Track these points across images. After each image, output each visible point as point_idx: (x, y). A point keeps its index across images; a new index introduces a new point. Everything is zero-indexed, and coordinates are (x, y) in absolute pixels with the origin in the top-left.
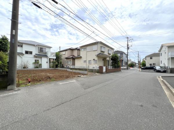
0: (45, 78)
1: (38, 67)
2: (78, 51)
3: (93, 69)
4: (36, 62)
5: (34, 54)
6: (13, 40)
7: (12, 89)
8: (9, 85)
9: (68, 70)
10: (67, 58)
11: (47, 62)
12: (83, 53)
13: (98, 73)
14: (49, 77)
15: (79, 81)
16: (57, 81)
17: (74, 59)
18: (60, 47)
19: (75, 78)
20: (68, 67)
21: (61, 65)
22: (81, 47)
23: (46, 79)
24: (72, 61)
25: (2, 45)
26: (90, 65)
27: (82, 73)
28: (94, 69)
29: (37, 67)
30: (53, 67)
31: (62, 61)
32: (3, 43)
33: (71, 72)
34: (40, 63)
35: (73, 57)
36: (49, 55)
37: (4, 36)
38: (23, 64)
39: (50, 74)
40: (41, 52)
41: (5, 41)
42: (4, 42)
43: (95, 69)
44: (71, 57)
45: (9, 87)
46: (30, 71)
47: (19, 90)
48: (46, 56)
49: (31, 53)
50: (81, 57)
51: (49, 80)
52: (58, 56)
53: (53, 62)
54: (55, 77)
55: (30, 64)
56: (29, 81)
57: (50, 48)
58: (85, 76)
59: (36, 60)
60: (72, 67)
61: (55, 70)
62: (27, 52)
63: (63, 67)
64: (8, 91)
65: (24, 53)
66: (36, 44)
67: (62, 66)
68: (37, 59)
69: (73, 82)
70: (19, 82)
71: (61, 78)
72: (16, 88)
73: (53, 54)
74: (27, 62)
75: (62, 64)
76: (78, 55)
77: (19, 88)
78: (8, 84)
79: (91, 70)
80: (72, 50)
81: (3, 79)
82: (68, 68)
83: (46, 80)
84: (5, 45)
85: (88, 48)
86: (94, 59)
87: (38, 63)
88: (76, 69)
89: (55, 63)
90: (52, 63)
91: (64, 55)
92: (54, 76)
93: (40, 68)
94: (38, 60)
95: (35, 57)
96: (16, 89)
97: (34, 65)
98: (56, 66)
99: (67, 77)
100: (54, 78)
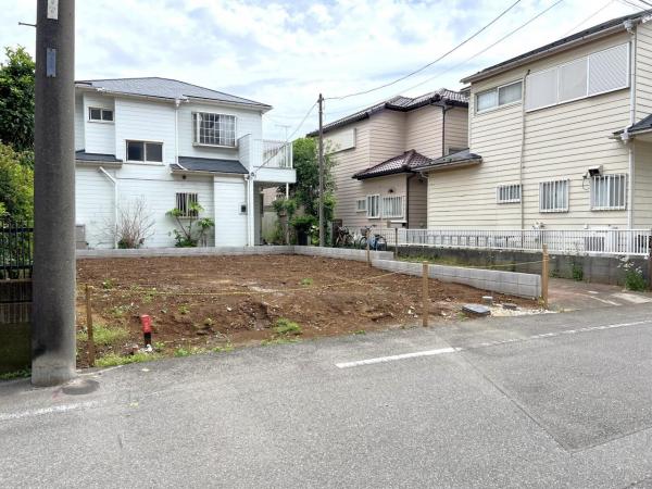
0: (234, 313)
1: (193, 237)
2: (454, 115)
3: (582, 253)
4: (185, 207)
5: (170, 156)
6: (51, 54)
7: (55, 382)
8: (40, 351)
9: (378, 258)
10: (365, 177)
11: (244, 209)
12: (488, 129)
13: (634, 287)
14: (263, 307)
15: (479, 351)
16: (311, 337)
17: (416, 176)
18: (321, 100)
19: (447, 326)
20: (378, 237)
21: (330, 224)
22: (476, 80)
23: (240, 320)
24: (402, 193)
25: (9, 105)
26: (554, 224)
27: (492, 285)
28: (599, 258)
29: (190, 242)
30: (278, 240)
31: (334, 197)
32: (15, 96)
33: (399, 276)
34: (203, 214)
35: (413, 165)
36: (253, 159)
37: (20, 51)
38: (118, 222)
39: (264, 286)
40: (207, 142)
41: (22, 80)
42: (21, 86)
43: (609, 251)
44: (398, 164)
45: (41, 365)
46: (153, 267)
47: (91, 387)
48: (237, 169)
49: (155, 152)
50: (474, 163)
51: (258, 327)
52: (309, 167)
53: (278, 207)
54: (297, 308)
55: (150, 220)
56: (147, 328)
57: (260, 109)
58: (521, 312)
59: (181, 198)
60: (402, 238)
61: (291, 258)
62: (135, 151)
63: (339, 238)
64: (34, 391)
65: (121, 154)
66: (179, 96)
67: (337, 233)
68: (187, 188)
69: (435, 357)
70: (90, 332)
71: (340, 320)
72: (73, 371)
73: (275, 152)
74: (140, 207)
75: (335, 216)
76: (453, 151)
77: (93, 375)
78: (35, 345)
79: (567, 267)
80: (402, 111)
81: (12, 311)
82: (380, 248)
83: (245, 328)
84: (22, 105)
85: (541, 84)
86: (594, 172)
87: (194, 213)
88: (437, 255)
89: (291, 210)
90: (271, 217)
91: (349, 155)
92: (293, 301)
93: (204, 243)
94: (194, 198)
95: (179, 175)
96: (77, 383)
97: (172, 228)
98: (294, 233)
99: (384, 315)
100: (292, 317)
